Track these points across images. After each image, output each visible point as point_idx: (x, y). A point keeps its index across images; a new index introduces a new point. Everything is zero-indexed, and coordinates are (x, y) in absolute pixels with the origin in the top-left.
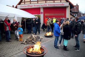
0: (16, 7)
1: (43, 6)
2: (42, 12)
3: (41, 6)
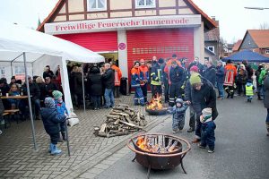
0: (42, 29)
1: (126, 26)
2: (122, 45)
3: (120, 26)
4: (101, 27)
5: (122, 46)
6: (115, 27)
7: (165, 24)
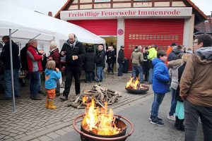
1: (124, 15)
3: (119, 15)
4: (104, 15)
5: (121, 32)
6: (115, 15)
7: (158, 15)
